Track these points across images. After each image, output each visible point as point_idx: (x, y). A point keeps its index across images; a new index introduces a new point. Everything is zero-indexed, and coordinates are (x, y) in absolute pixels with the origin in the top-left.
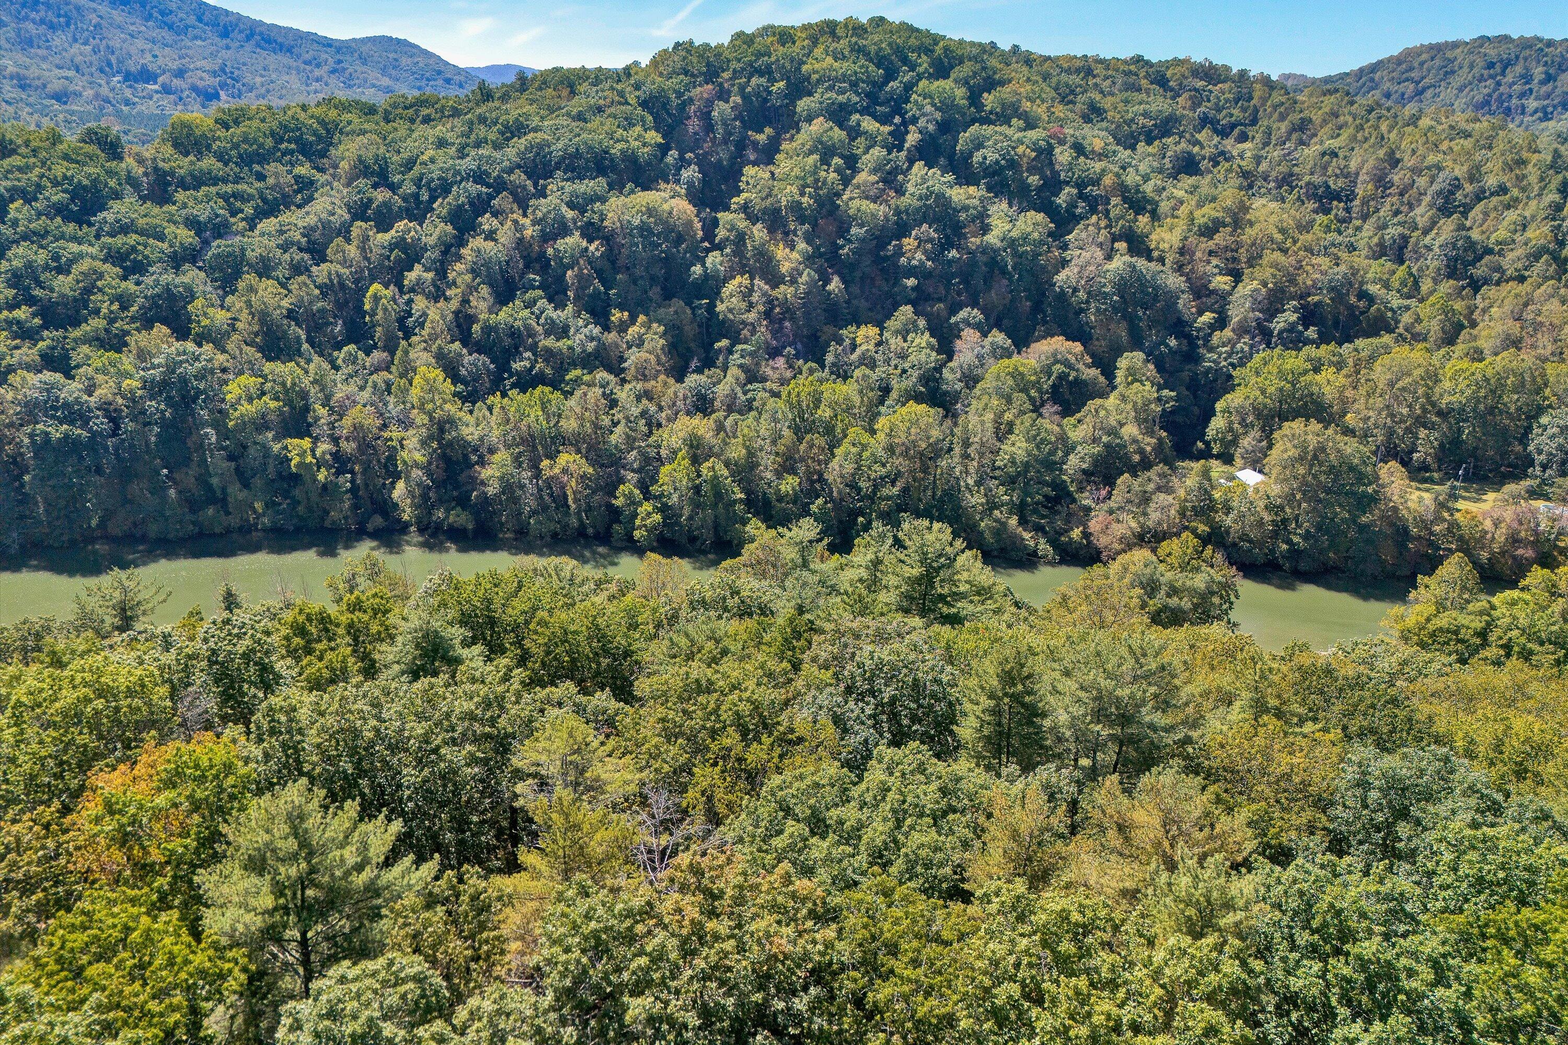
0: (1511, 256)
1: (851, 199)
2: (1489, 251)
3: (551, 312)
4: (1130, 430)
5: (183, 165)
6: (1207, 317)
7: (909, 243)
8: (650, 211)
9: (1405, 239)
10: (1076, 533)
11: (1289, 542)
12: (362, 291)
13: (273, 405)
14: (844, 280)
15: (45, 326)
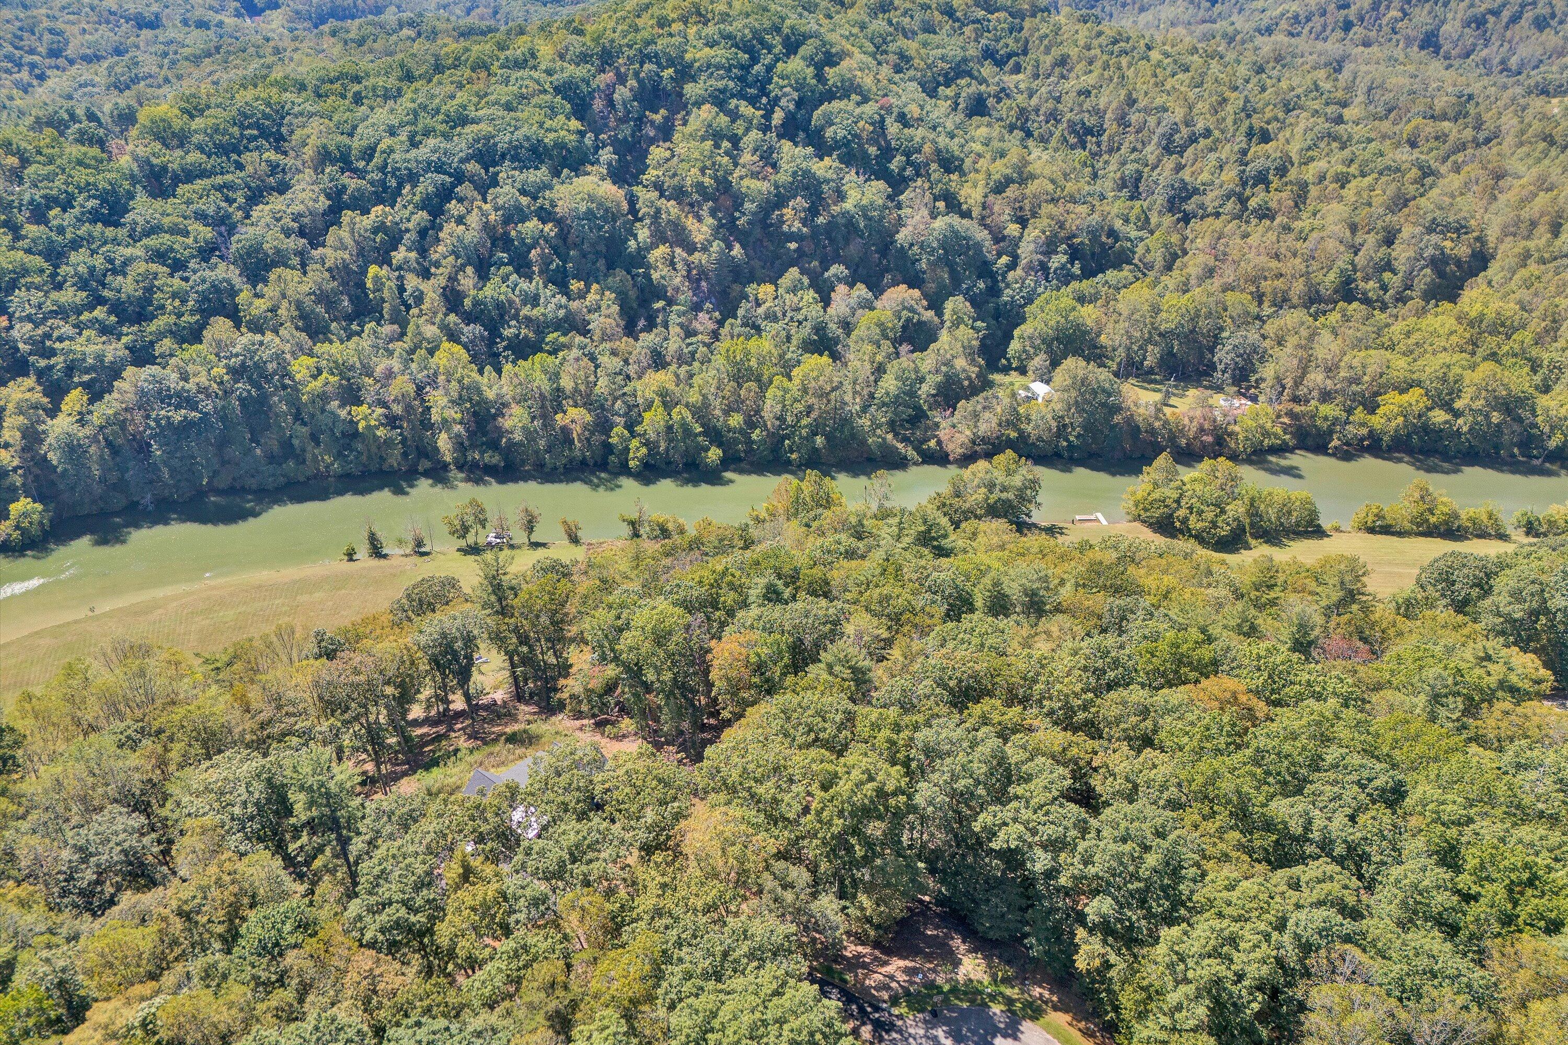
0: (1211, 195)
1: (741, 178)
2: (1196, 191)
3: (524, 285)
4: (961, 363)
5: (174, 159)
6: (1004, 259)
7: (788, 212)
8: (591, 198)
9: (1139, 174)
10: (932, 443)
11: (1067, 440)
12: (364, 272)
13: (332, 379)
14: (743, 246)
15: (120, 323)
